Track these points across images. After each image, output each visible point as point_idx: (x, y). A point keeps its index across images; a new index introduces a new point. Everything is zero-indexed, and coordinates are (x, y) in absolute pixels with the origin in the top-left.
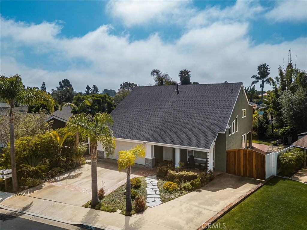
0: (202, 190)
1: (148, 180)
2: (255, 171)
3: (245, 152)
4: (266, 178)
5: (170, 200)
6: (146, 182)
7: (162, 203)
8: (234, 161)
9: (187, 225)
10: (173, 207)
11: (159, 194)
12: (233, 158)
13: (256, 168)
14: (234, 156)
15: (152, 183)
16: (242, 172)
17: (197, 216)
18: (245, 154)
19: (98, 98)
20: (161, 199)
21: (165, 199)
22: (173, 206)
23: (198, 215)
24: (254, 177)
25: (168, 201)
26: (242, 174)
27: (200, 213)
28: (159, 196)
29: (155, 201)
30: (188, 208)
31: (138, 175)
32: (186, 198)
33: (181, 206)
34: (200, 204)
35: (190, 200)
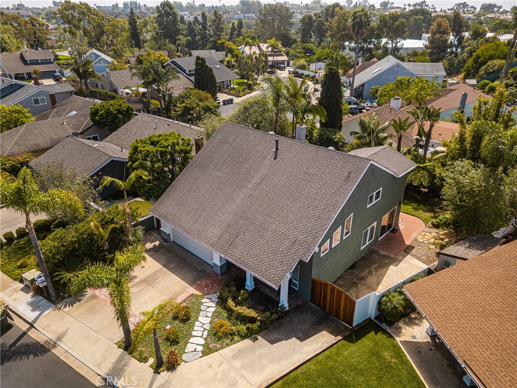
0: (259, 337)
1: (205, 303)
2: (342, 313)
4: (353, 325)
6: (201, 306)
7: (202, 357)
11: (206, 336)
14: (320, 287)
15: (207, 310)
19: (163, 148)
20: (204, 347)
21: (208, 348)
25: (209, 354)
28: (204, 342)
29: (195, 351)
30: (226, 372)
31: (197, 290)
32: (232, 351)
33: (219, 366)
34: (243, 367)
35: (235, 357)
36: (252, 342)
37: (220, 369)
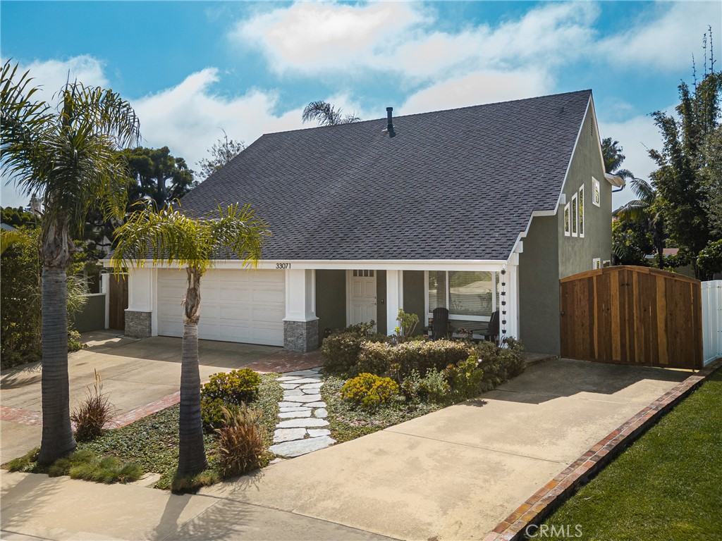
0: (486, 400)
1: (288, 381)
2: (665, 340)
3: (626, 278)
4: (705, 362)
5: (368, 433)
6: (281, 385)
7: (335, 444)
8: (587, 314)
9: (445, 513)
10: (381, 452)
11: (326, 414)
12: (585, 303)
13: (666, 331)
14: (586, 294)
15: (302, 387)
16: (619, 347)
17: (486, 481)
18: (628, 285)
20: (333, 430)
21: (348, 428)
22: (380, 450)
23: (487, 477)
24: (662, 362)
25: (359, 436)
26: (617, 356)
27: (495, 470)
28: (326, 423)
29: (306, 437)
30: (442, 454)
32: (430, 424)
33: (413, 447)
34: (490, 440)
35: (447, 430)
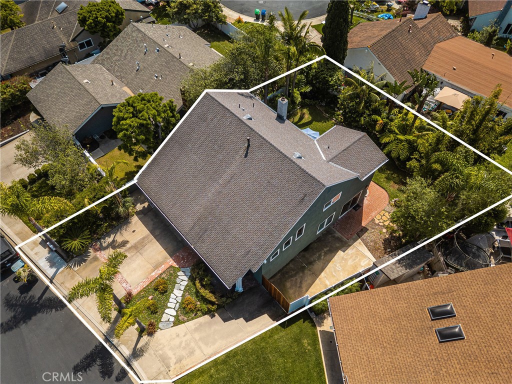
1: (180, 276)
11: (177, 308)
15: (181, 283)
20: (175, 319)
27: (192, 353)
28: (175, 314)
29: (168, 321)
30: (188, 342)
31: (175, 262)
32: (195, 325)
33: (184, 336)
34: (200, 339)
35: (196, 330)
36: (210, 318)
37: (184, 339)
